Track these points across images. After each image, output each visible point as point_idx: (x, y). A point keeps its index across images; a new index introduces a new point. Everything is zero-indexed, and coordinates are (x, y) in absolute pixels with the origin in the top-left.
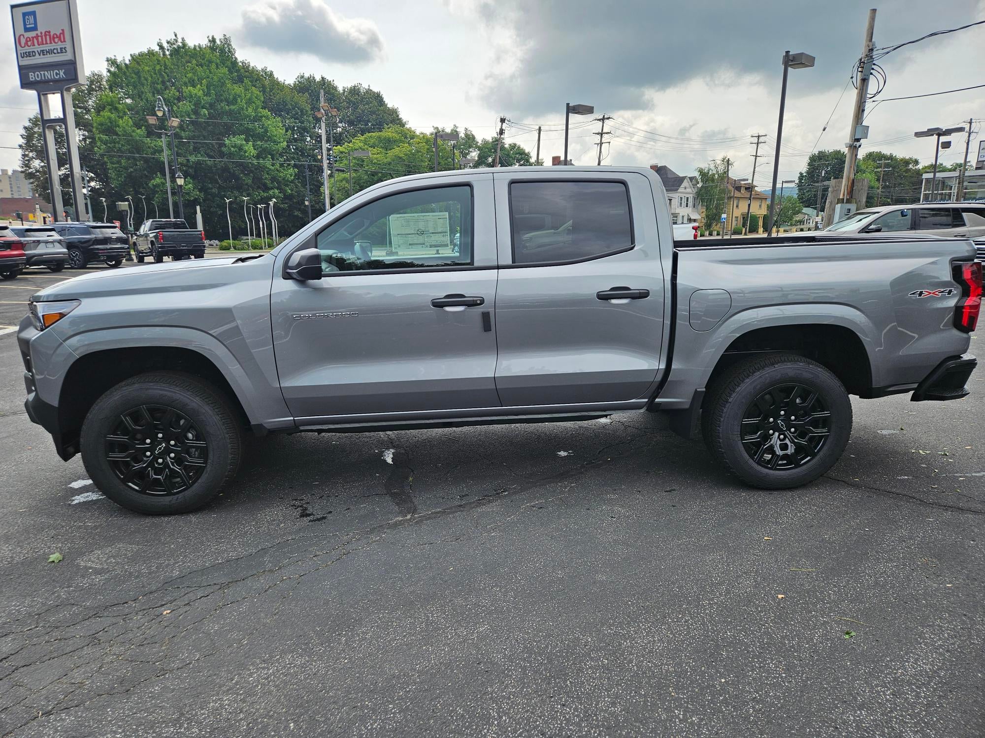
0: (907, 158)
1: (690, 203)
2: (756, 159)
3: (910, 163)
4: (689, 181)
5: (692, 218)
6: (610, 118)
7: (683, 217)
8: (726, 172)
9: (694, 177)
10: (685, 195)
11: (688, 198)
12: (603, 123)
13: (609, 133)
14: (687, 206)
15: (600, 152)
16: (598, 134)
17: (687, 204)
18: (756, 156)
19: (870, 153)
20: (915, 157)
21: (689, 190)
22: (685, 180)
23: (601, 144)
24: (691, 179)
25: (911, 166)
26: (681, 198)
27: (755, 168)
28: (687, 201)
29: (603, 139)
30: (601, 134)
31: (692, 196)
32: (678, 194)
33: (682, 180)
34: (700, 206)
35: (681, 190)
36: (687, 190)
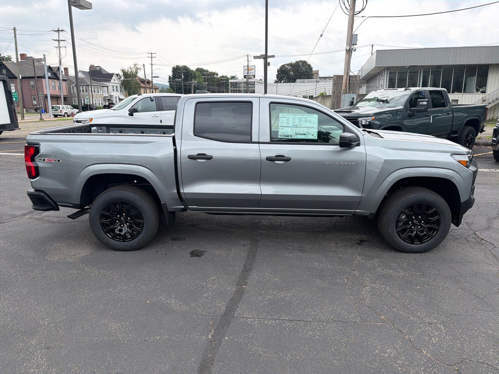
0: (213, 72)
1: (119, 90)
2: (152, 66)
3: (215, 75)
4: (116, 76)
5: (121, 98)
6: (63, 31)
7: (116, 97)
8: (136, 73)
9: (118, 74)
10: (115, 84)
11: (117, 86)
12: (59, 33)
13: (64, 41)
14: (117, 91)
15: (60, 53)
16: (56, 40)
17: (117, 90)
18: (152, 64)
19: (198, 68)
20: (216, 72)
21: (117, 82)
22: (114, 76)
23: (60, 47)
24: (117, 75)
25: (215, 76)
26: (113, 86)
27: (152, 71)
28: (117, 88)
29: (60, 45)
30: (59, 41)
31: (119, 85)
32: (111, 84)
33: (112, 75)
34: (124, 92)
35: (112, 81)
36: (115, 82)
